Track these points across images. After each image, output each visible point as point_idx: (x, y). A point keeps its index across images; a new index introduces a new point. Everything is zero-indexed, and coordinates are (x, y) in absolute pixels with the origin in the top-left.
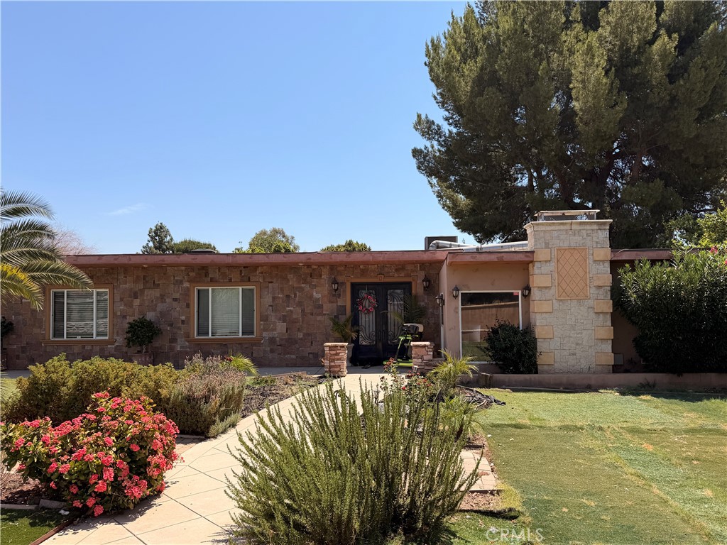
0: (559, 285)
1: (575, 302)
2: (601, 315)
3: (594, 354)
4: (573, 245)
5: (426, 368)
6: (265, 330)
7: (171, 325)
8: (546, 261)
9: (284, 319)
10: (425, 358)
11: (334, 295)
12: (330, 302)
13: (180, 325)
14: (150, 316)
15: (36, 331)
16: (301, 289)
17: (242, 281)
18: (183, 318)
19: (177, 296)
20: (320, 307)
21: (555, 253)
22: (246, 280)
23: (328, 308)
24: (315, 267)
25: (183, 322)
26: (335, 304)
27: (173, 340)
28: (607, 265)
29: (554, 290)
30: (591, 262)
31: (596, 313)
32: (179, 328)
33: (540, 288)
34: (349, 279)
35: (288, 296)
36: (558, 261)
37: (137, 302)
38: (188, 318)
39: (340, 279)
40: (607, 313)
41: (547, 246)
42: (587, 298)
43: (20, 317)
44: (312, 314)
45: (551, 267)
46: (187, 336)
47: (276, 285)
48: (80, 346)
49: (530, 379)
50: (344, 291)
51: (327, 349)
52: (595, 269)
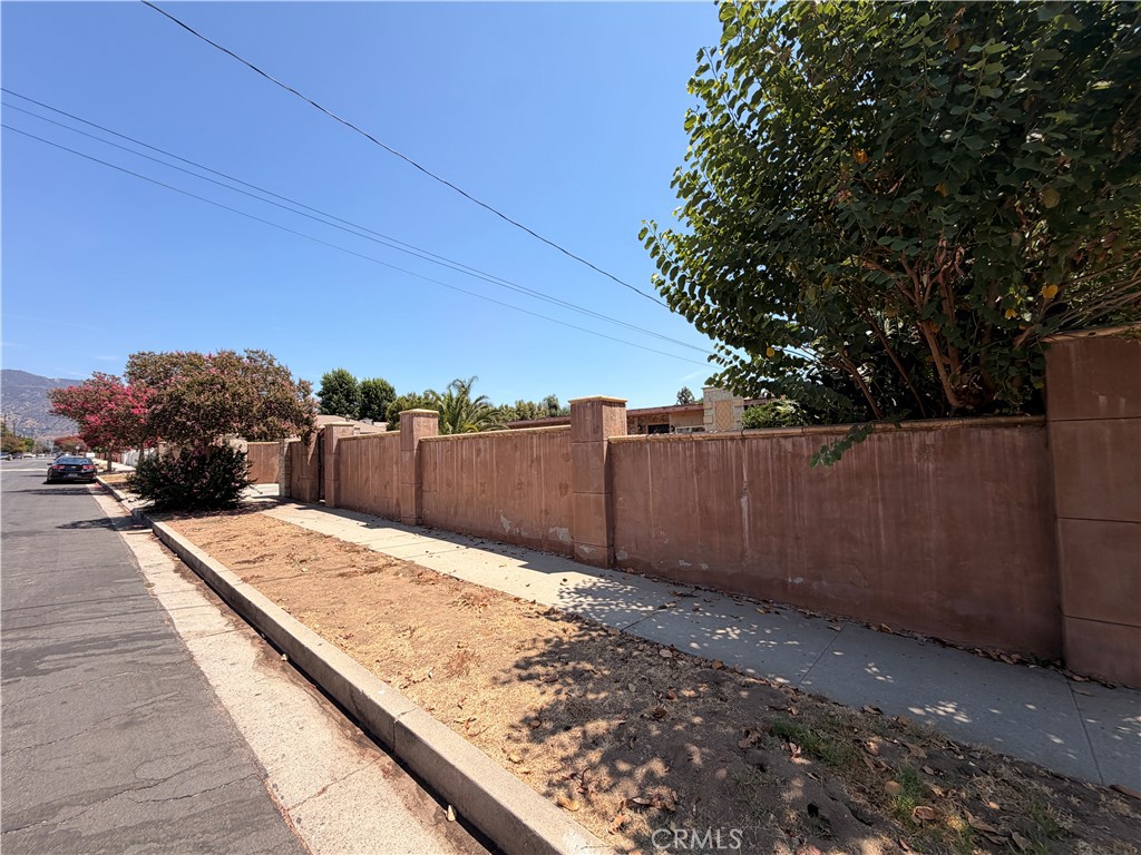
0: (716, 422)
4: (724, 398)
8: (710, 408)
21: (714, 403)
24: (631, 418)
28: (742, 408)
29: (713, 425)
30: (733, 407)
33: (707, 424)
34: (647, 424)
36: (716, 408)
39: (643, 424)
41: (710, 400)
42: (731, 428)
45: (713, 411)
50: (645, 430)
52: (735, 411)
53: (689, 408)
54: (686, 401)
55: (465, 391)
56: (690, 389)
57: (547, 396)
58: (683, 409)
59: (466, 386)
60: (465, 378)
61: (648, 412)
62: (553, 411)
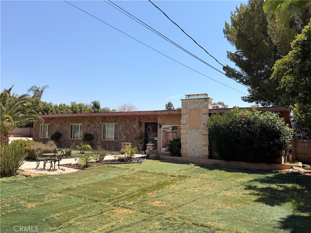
0: (189, 123)
1: (195, 130)
2: (204, 135)
3: (201, 151)
4: (195, 107)
5: (150, 153)
6: (120, 138)
7: (97, 136)
8: (185, 114)
9: (125, 135)
10: (150, 149)
11: (140, 127)
12: (139, 129)
13: (99, 136)
14: (92, 133)
15: (67, 136)
16: (130, 124)
17: (114, 122)
18: (99, 133)
19: (98, 126)
20: (136, 131)
21: (188, 111)
22: (115, 121)
23: (138, 131)
24: (134, 117)
25: (99, 134)
26: (140, 130)
27: (97, 140)
28: (208, 115)
29: (188, 125)
30: (201, 114)
31: (203, 134)
32: (98, 137)
33: (183, 124)
34: (144, 121)
35: (127, 127)
36: (189, 114)
37: (89, 128)
38: (101, 133)
39: (142, 121)
40: (207, 135)
41: (186, 108)
42: (199, 128)
43: (63, 132)
44: (133, 133)
45: (187, 116)
46: (100, 139)
47: (123, 123)
48: (76, 141)
49: (174, 158)
50: (143, 125)
51: (122, 144)
52: (203, 117)
53: (172, 113)
54: (170, 109)
55: (38, 93)
56: (172, 103)
57: (93, 101)
58: (167, 113)
59: (40, 90)
60: (40, 86)
61: (145, 113)
62: (96, 109)
